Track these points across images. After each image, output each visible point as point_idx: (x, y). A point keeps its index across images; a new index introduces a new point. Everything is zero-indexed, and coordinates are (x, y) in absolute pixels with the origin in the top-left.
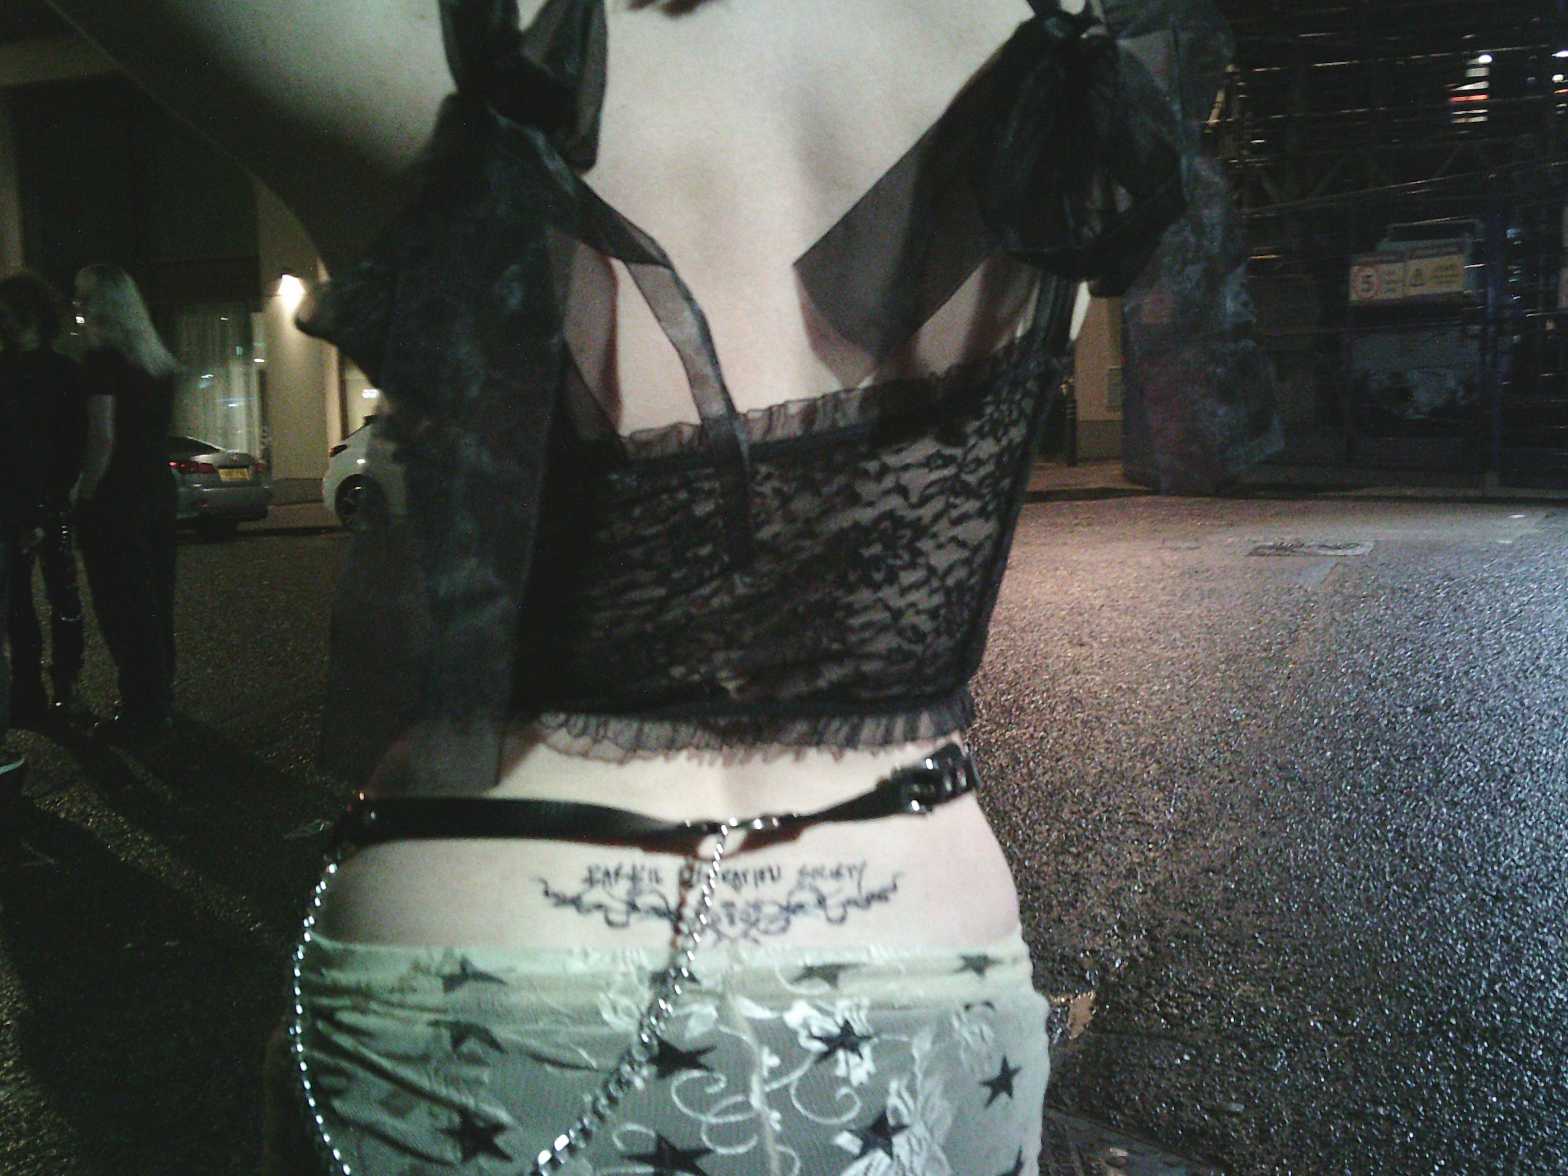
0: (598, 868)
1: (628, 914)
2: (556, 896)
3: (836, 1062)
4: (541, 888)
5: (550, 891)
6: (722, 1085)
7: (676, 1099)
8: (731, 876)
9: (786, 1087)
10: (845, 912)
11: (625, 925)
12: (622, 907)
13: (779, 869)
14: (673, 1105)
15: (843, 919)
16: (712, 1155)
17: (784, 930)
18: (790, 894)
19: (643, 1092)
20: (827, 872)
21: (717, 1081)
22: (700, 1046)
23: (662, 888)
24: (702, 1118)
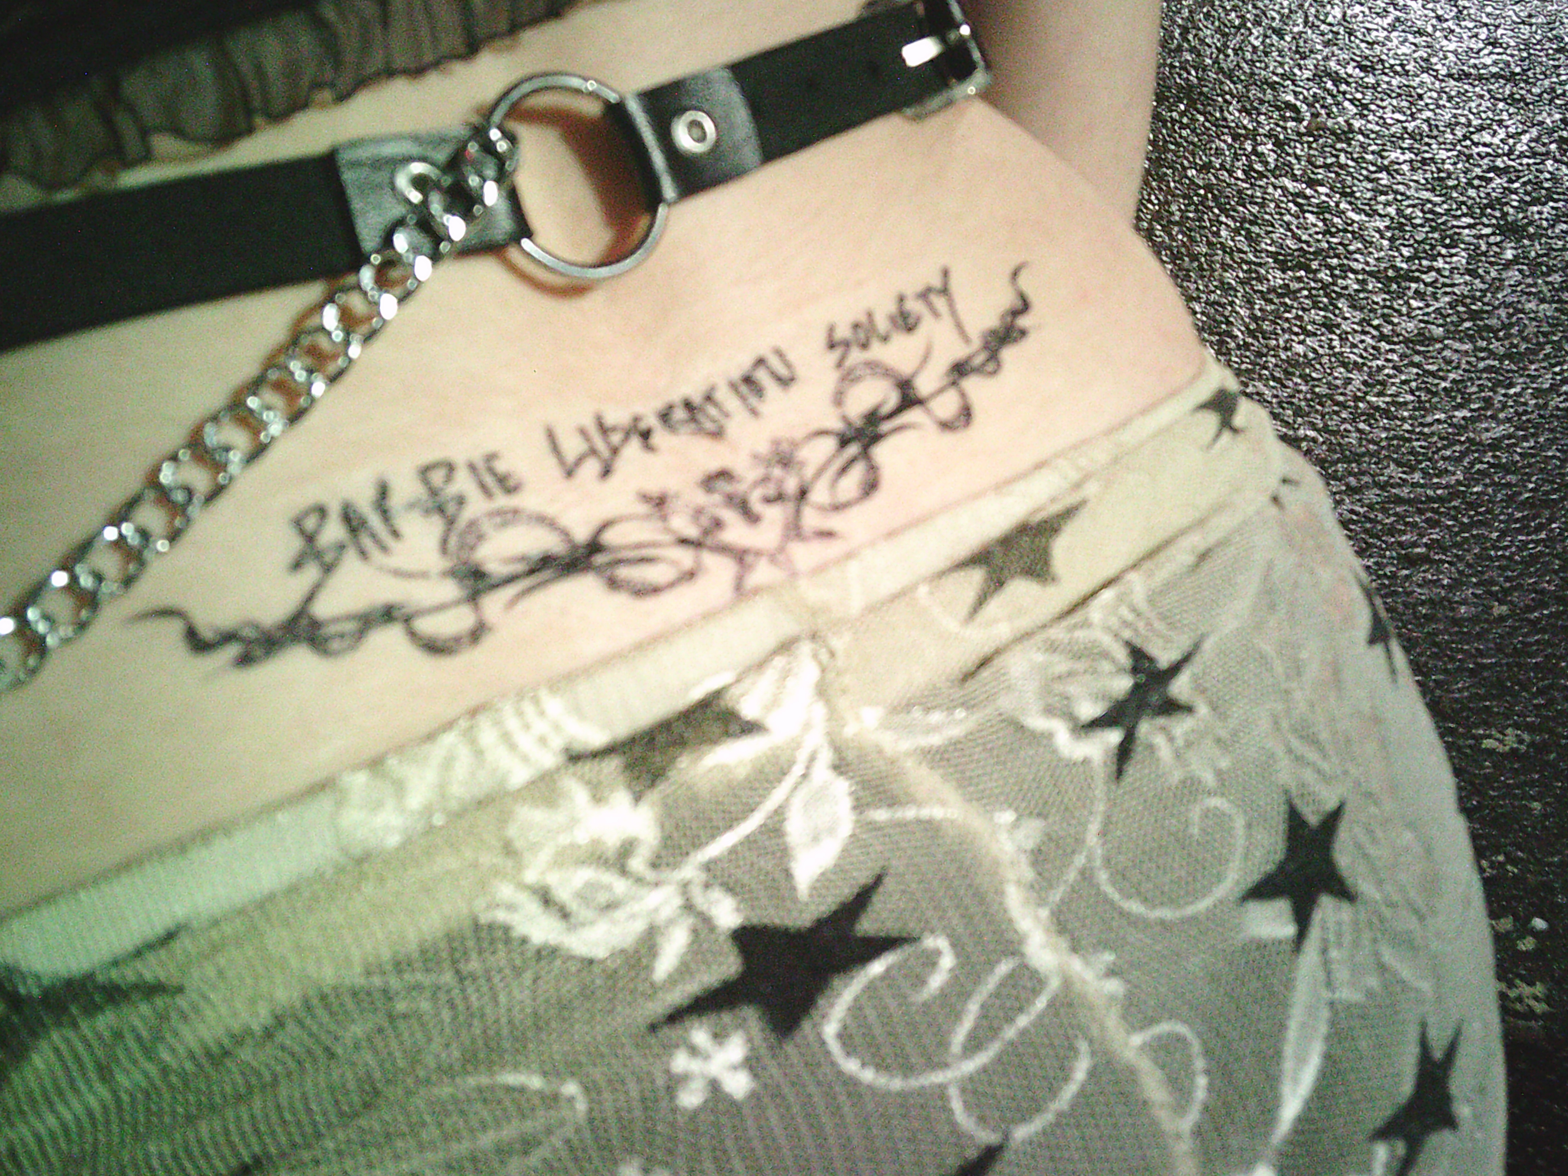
0: (322, 511)
1: (473, 598)
2: (228, 637)
3: (1151, 748)
4: (174, 628)
5: (207, 634)
6: (947, 961)
7: (851, 1066)
8: (680, 414)
9: (1086, 875)
10: (963, 395)
11: (477, 633)
12: (450, 590)
13: (780, 354)
14: (851, 1083)
15: (966, 413)
16: (1008, 1155)
17: (871, 486)
18: (838, 399)
19: (754, 1096)
20: (882, 324)
21: (931, 960)
22: (846, 892)
23: (527, 501)
24: (937, 1077)
